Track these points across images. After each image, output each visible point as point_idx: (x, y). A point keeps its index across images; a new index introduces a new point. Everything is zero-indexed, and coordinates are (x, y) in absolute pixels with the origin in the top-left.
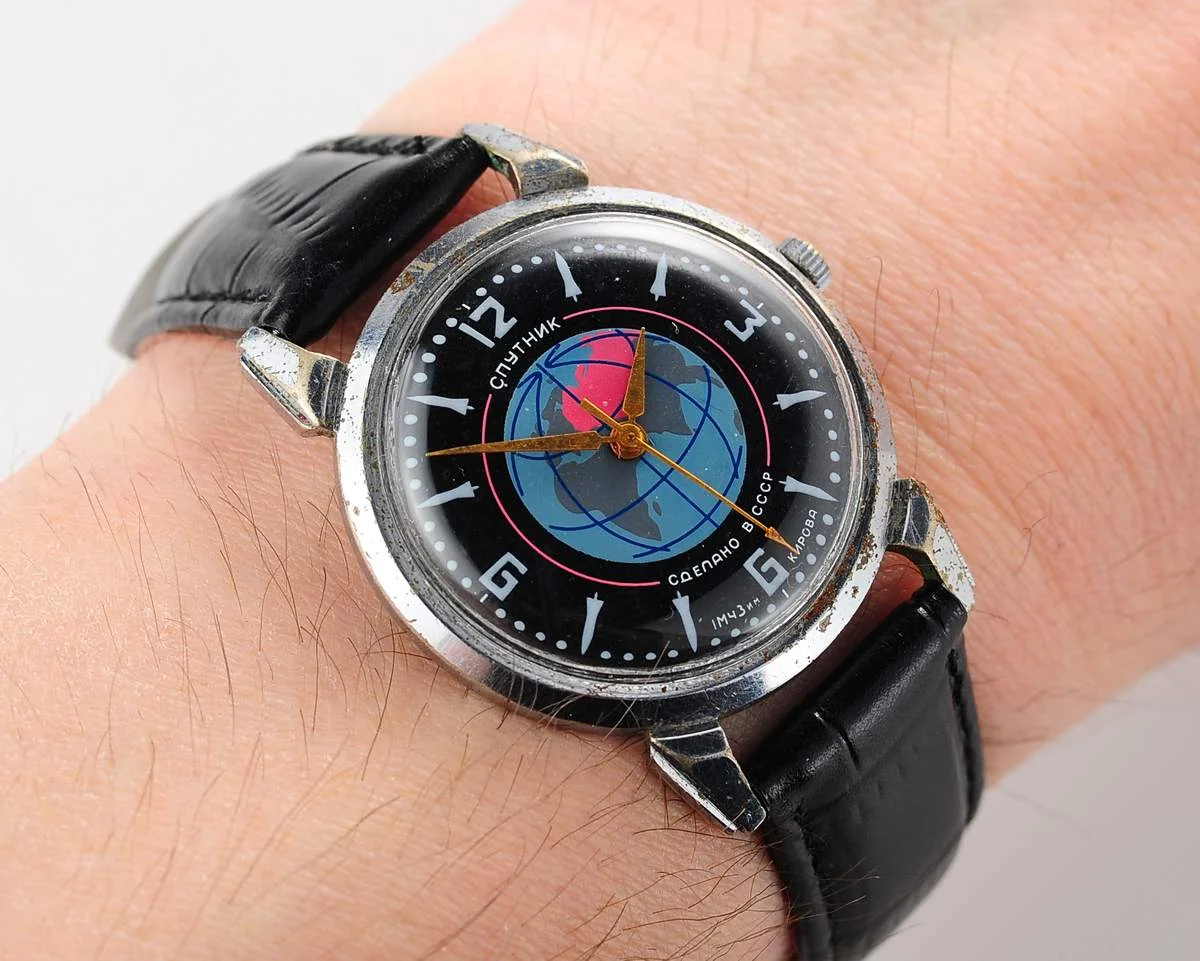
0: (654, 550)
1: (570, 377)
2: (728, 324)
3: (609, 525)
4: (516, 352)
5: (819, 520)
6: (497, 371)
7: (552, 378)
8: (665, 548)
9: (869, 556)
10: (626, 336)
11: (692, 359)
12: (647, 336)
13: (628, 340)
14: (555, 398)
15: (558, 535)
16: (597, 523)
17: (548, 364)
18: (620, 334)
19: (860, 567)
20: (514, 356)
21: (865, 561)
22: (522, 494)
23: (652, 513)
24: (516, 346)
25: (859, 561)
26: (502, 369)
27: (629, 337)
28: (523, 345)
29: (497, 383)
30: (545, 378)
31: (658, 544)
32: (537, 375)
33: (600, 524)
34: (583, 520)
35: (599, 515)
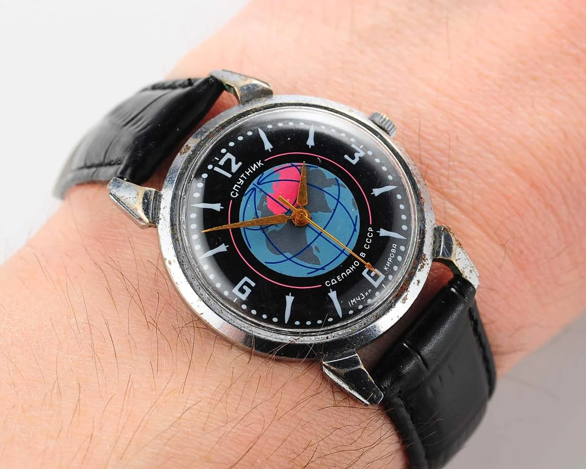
0: (317, 270)
1: (269, 189)
2: (346, 157)
3: (294, 259)
4: (242, 178)
5: (398, 249)
6: (234, 188)
7: (261, 190)
8: (323, 268)
9: (424, 264)
10: (296, 166)
11: (329, 175)
12: (306, 166)
13: (297, 168)
14: (263, 199)
15: (270, 266)
16: (288, 259)
17: (259, 183)
18: (293, 166)
19: (420, 270)
20: (241, 181)
21: (422, 267)
22: (250, 248)
23: (315, 252)
24: (242, 176)
25: (419, 267)
26: (236, 188)
27: (298, 167)
28: (246, 175)
29: (234, 194)
30: (258, 190)
31: (319, 267)
32: (254, 189)
33: (290, 259)
34: (282, 258)
35: (289, 255)
